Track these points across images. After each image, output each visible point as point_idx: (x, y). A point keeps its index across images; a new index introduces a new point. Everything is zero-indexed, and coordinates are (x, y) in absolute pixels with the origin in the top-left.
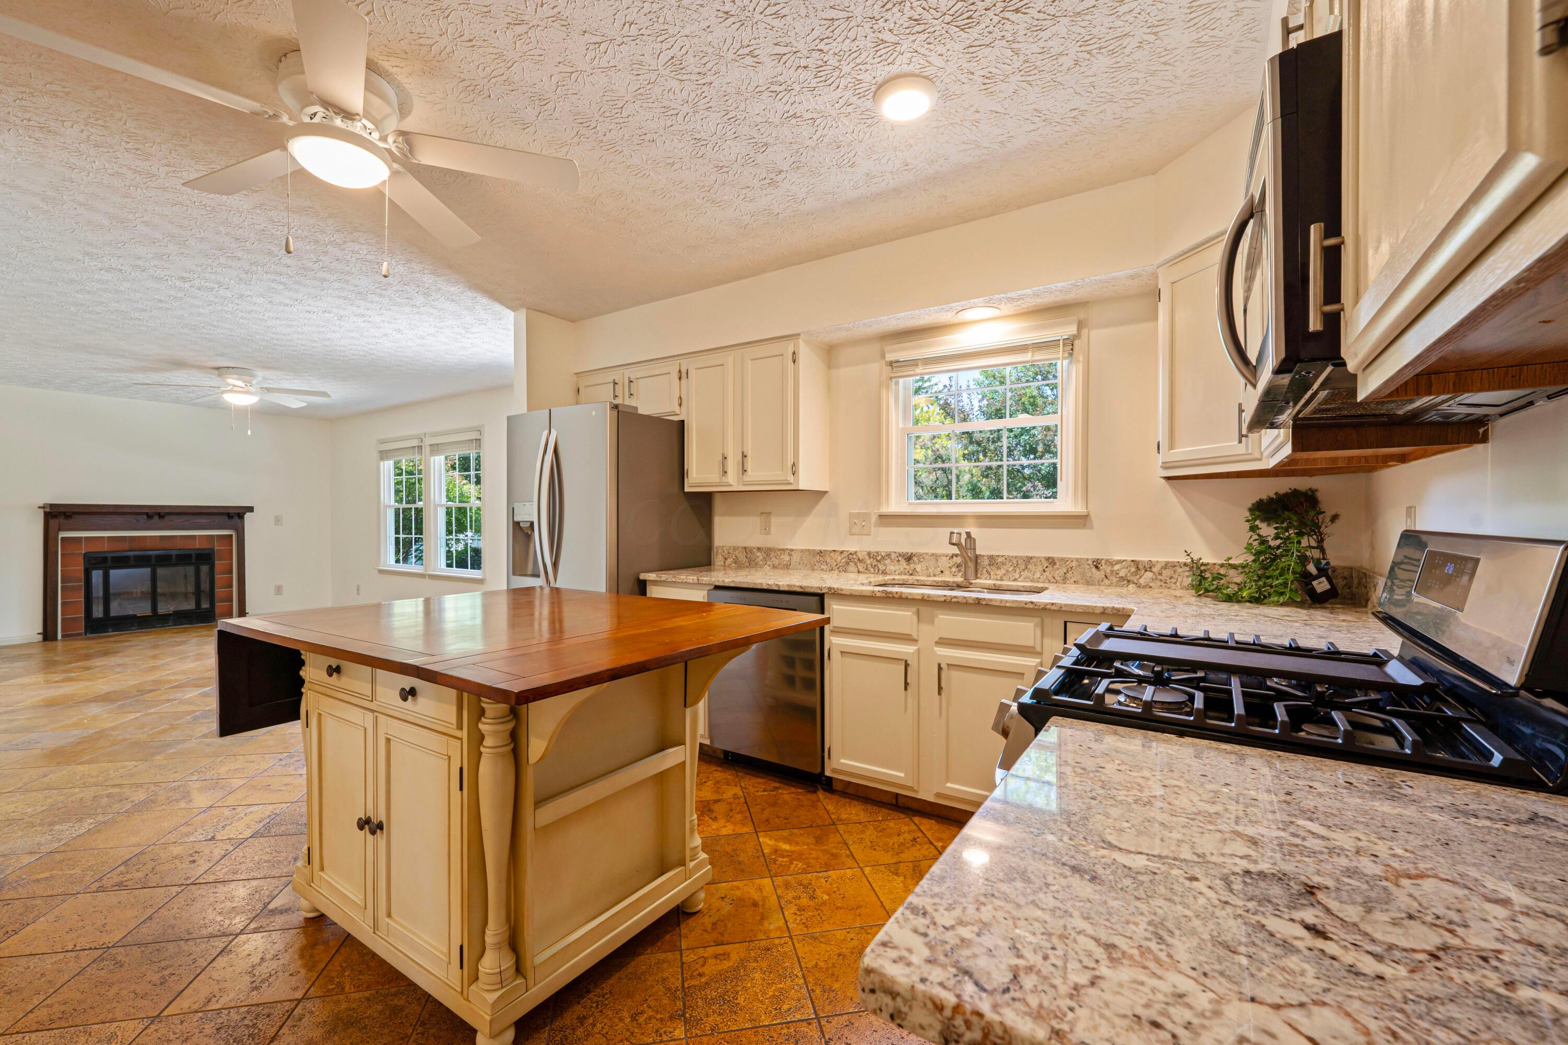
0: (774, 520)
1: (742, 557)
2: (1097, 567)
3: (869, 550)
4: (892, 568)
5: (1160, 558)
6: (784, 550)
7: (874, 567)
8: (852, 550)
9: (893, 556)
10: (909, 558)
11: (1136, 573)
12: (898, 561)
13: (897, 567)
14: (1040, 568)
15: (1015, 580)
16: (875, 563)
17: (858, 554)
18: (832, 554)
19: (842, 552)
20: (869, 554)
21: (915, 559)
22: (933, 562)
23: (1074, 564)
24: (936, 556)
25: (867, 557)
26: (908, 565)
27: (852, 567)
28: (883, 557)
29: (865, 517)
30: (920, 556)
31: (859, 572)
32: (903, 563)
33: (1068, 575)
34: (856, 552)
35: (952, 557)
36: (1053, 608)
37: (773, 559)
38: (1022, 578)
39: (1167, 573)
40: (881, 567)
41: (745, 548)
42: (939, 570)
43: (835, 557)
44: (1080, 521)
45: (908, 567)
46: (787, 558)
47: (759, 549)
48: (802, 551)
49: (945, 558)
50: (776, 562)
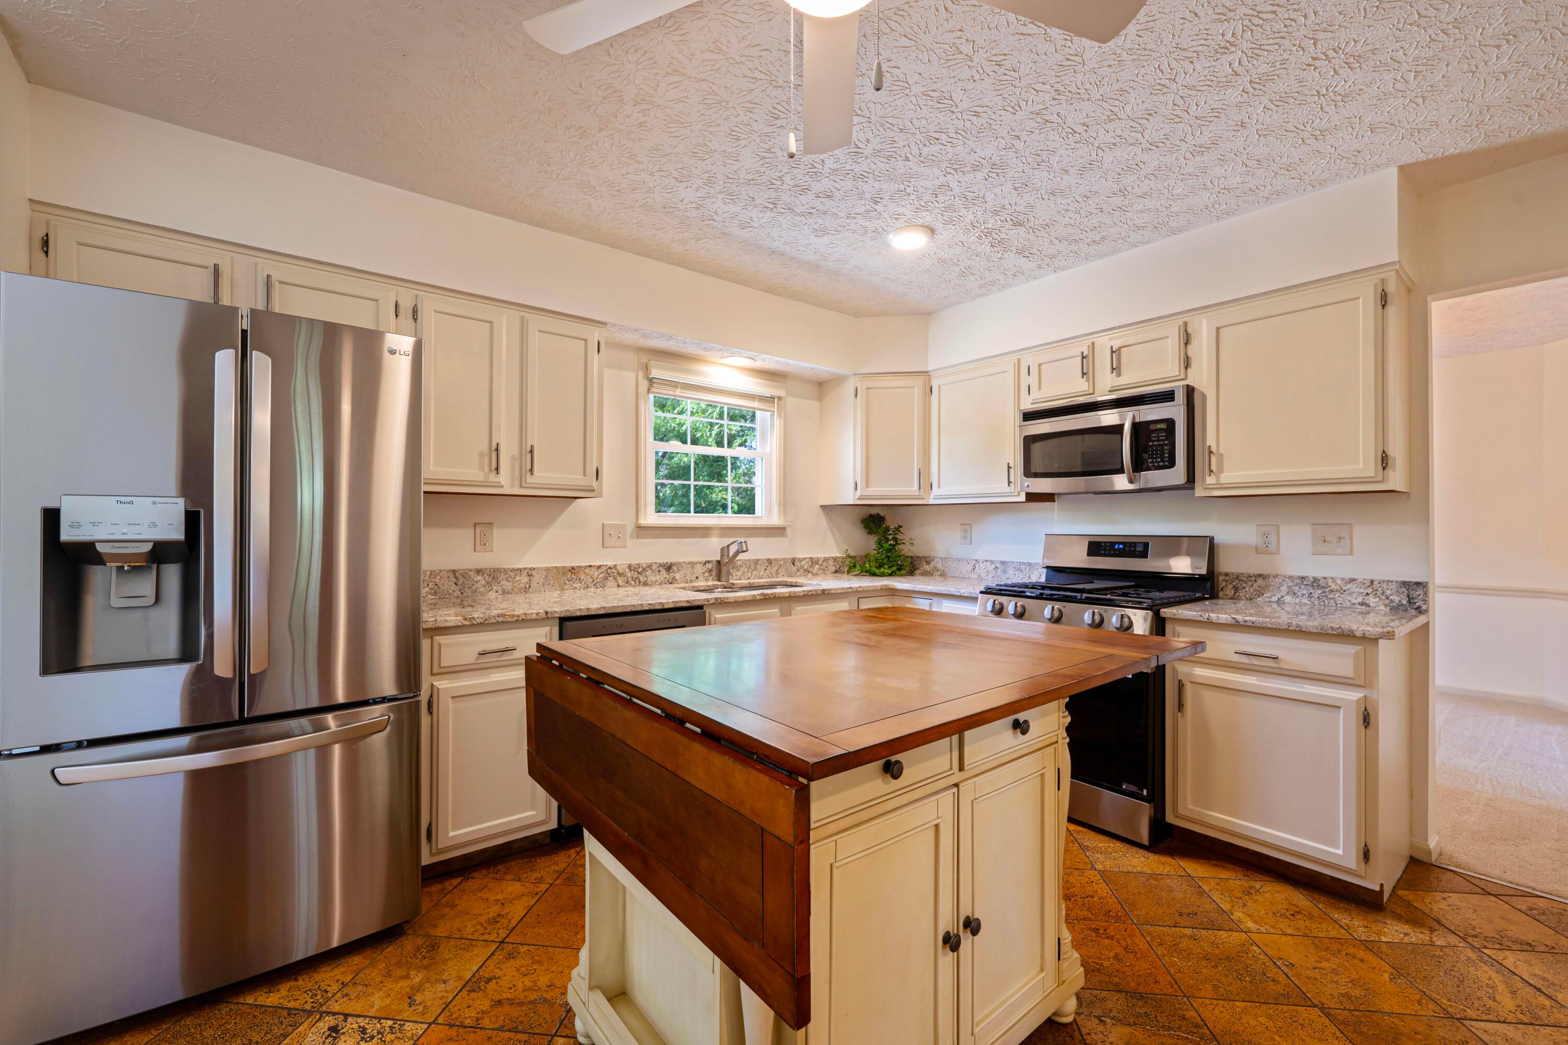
0: (496, 532)
1: (448, 586)
2: (793, 564)
3: (629, 563)
4: (654, 579)
5: (822, 555)
6: (520, 570)
7: (634, 580)
8: (610, 564)
9: (654, 567)
10: (669, 568)
11: (811, 566)
12: (659, 571)
13: (658, 577)
14: (764, 568)
15: (749, 578)
16: (636, 575)
17: (618, 568)
18: (587, 570)
19: (599, 567)
20: (630, 567)
21: (674, 568)
22: (690, 569)
23: (782, 563)
24: (692, 564)
25: (627, 570)
26: (668, 574)
27: (611, 583)
28: (644, 569)
29: (620, 528)
30: (678, 565)
31: (618, 586)
32: (664, 572)
33: (779, 571)
34: (615, 566)
35: (705, 564)
36: (861, 589)
37: (504, 582)
38: (752, 577)
39: (825, 564)
40: (642, 579)
41: (454, 572)
42: (695, 576)
43: (591, 573)
44: (779, 531)
45: (668, 576)
46: (525, 579)
47: (479, 571)
48: (548, 569)
49: (699, 565)
50: (508, 586)
